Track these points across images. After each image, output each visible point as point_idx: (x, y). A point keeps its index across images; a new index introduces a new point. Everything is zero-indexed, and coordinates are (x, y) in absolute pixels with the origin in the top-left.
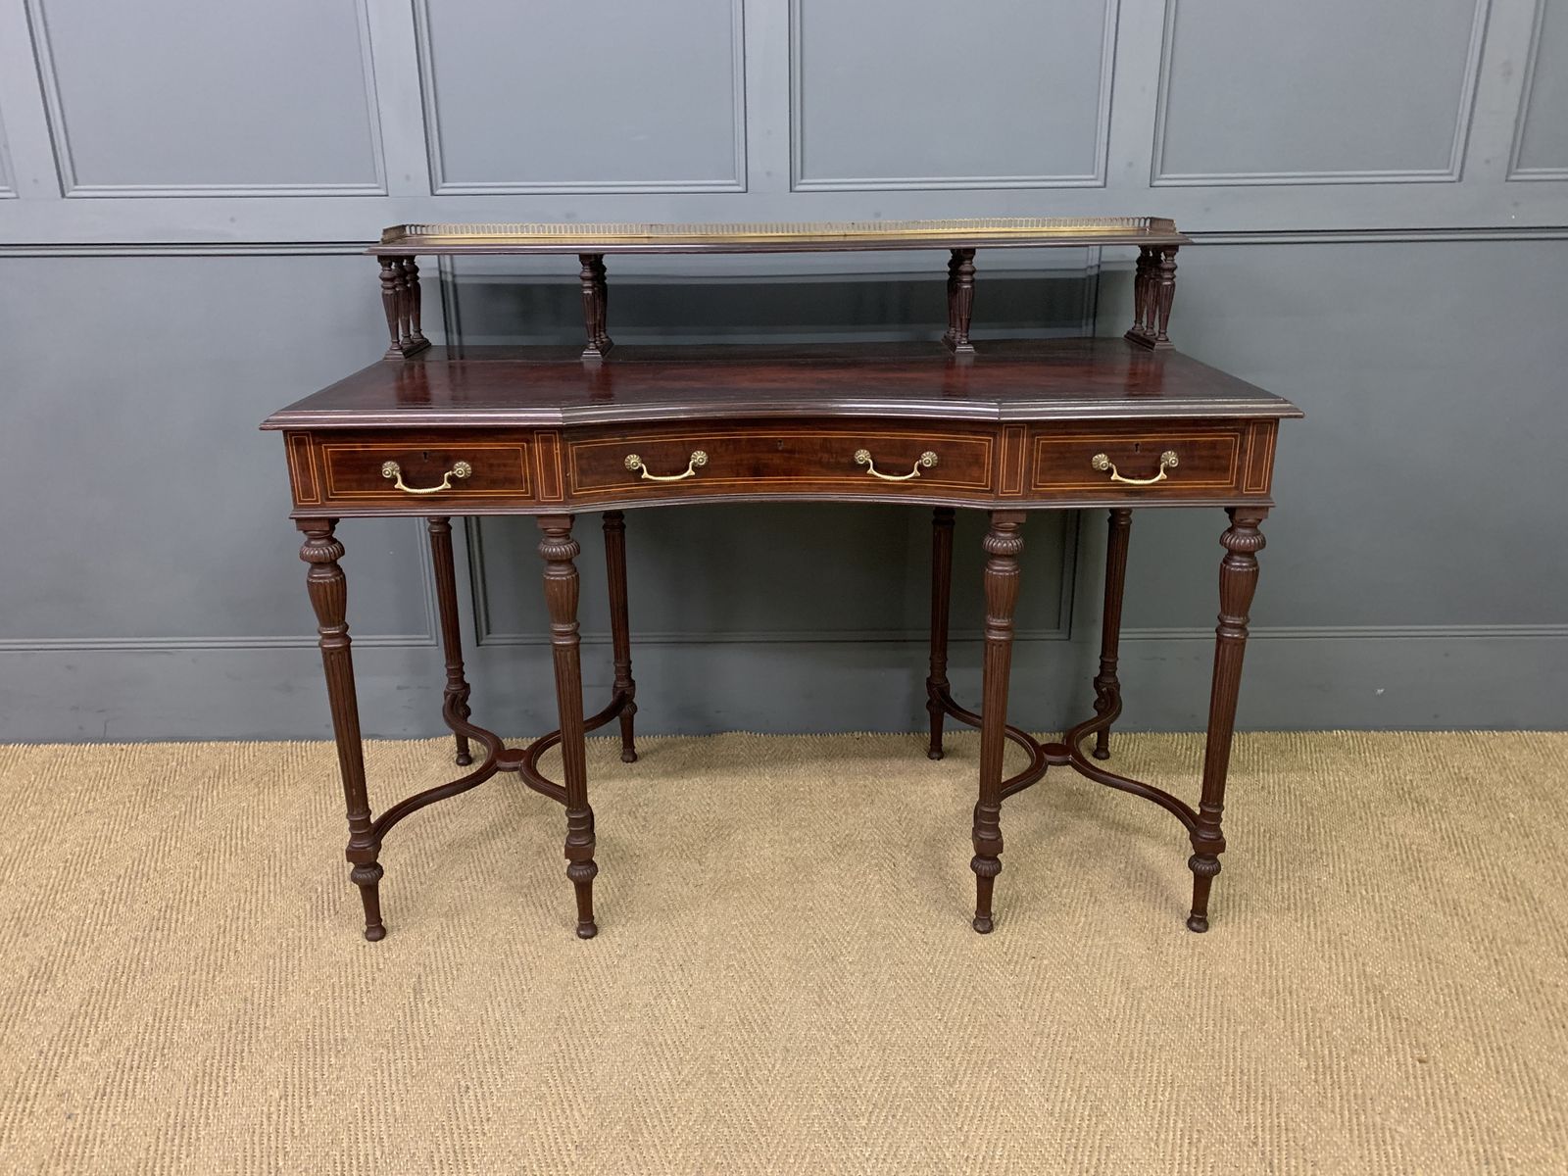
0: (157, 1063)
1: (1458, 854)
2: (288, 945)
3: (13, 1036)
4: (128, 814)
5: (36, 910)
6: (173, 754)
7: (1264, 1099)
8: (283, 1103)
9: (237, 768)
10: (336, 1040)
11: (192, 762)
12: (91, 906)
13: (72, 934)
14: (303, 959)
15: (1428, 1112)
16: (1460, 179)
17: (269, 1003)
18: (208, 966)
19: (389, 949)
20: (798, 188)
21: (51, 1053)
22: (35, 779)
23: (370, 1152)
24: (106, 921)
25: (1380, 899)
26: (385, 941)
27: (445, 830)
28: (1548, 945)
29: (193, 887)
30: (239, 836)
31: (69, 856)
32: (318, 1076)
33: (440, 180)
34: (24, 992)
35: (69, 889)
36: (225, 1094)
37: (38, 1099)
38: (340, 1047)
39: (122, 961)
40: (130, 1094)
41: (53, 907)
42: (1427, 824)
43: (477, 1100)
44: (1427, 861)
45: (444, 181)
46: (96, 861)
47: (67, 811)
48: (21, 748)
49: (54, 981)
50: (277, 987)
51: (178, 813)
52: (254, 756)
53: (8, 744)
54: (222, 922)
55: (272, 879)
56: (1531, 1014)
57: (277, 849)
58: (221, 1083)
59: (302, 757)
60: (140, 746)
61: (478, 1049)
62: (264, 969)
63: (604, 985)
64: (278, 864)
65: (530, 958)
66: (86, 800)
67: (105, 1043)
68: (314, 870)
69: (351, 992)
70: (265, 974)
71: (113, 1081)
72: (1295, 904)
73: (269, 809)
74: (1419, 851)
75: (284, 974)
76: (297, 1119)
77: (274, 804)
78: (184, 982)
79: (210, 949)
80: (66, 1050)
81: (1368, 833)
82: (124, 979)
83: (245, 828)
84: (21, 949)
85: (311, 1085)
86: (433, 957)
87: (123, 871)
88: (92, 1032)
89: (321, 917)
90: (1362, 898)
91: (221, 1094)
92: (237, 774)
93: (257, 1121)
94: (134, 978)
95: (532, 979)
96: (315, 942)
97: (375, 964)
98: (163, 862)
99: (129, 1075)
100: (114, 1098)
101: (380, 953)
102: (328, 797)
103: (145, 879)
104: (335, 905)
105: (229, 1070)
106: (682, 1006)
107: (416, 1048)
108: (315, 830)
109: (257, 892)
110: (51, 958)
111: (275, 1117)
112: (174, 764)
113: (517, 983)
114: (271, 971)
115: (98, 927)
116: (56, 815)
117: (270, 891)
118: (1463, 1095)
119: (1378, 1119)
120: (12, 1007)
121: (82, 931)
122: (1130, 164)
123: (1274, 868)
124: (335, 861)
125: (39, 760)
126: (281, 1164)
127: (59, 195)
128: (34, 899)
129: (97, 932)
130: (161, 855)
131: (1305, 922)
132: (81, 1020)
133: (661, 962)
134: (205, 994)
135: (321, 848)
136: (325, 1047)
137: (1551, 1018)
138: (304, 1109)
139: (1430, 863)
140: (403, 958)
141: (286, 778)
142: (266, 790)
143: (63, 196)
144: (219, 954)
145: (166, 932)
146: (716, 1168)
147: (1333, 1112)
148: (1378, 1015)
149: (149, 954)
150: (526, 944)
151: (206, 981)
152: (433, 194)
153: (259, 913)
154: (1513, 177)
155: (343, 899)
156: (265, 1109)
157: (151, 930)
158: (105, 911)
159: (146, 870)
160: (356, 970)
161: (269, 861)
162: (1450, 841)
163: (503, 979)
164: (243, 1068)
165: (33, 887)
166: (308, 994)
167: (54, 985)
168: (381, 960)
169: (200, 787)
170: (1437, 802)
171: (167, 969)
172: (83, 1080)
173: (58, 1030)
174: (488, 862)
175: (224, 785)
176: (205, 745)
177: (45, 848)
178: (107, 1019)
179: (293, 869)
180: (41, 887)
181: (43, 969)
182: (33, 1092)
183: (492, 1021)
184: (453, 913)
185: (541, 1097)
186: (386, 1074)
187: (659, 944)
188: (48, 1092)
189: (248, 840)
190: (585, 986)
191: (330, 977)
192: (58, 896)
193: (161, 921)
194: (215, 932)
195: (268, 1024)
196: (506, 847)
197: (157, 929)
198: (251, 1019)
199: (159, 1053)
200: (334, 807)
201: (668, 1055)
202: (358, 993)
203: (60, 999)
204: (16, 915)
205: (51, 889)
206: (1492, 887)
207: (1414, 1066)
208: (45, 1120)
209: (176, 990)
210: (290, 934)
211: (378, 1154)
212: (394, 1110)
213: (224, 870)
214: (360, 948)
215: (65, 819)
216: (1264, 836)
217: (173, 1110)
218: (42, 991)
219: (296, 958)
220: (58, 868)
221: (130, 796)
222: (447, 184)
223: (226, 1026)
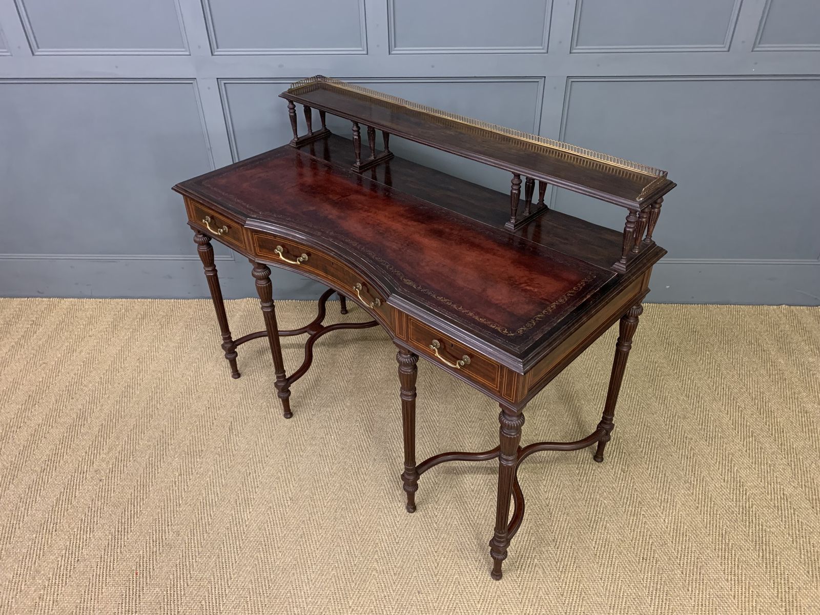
0: (131, 459)
1: (676, 373)
2: (178, 407)
3: (74, 445)
4: (106, 338)
5: (75, 386)
6: (122, 305)
7: (557, 486)
8: (180, 477)
9: (151, 314)
10: (199, 451)
11: (131, 310)
12: (97, 384)
13: (91, 398)
14: (184, 413)
15: (619, 494)
16: (729, 51)
17: (172, 433)
18: (147, 415)
19: (219, 409)
20: (393, 52)
21: (90, 453)
22: (65, 317)
23: (213, 499)
24: (104, 393)
25: (635, 395)
27: (242, 350)
28: (697, 419)
29: (138, 376)
30: (154, 350)
31: (85, 359)
32: (193, 467)
33: (215, 47)
34: (76, 425)
35: (87, 376)
36: (158, 473)
37: (88, 473)
38: (201, 454)
39: (112, 412)
40: (122, 471)
41: (81, 385)
42: (669, 357)
43: (253, 478)
44: (661, 376)
45: (218, 48)
46: (96, 362)
47: (81, 335)
48: (56, 300)
49: (87, 420)
51: (127, 337)
52: (158, 307)
53: (50, 298)
54: (151, 394)
55: (170, 373)
56: (676, 452)
57: (171, 358)
58: (156, 468)
59: (179, 308)
60: (108, 300)
61: (254, 456)
62: (169, 417)
63: (306, 429)
64: (172, 366)
65: (276, 415)
66: (88, 329)
67: (110, 449)
68: (187, 369)
69: (204, 429)
70: (169, 420)
71: (115, 466)
72: (597, 396)
73: (166, 337)
74: (660, 370)
75: (177, 420)
76: (186, 485)
77: (168, 334)
78: (138, 422)
79: (147, 407)
80: (95, 452)
81: (641, 361)
82: (114, 420)
83: (157, 346)
84: (71, 405)
85: (190, 470)
86: (237, 413)
87: (108, 367)
88: (105, 444)
89: (191, 393)
90: (627, 395)
91: (156, 473)
92: (151, 317)
93: (171, 485)
94: (118, 420)
95: (277, 424)
96: (189, 405)
98: (124, 364)
99: (121, 463)
100: (116, 473)
101: (215, 411)
102: (191, 331)
103: (117, 372)
104: (196, 387)
105: (159, 462)
106: (336, 439)
107: (230, 455)
108: (186, 348)
109: (164, 380)
110: (84, 410)
111: (177, 483)
112: (124, 311)
113: (271, 426)
114: (172, 418)
115: (101, 395)
116: (76, 337)
117: (169, 379)
118: (635, 487)
119: (598, 497)
120: (72, 432)
121: (95, 397)
122: (560, 42)
123: (594, 378)
124: (195, 365)
125: (65, 307)
126: (181, 502)
127: (31, 54)
128: (73, 381)
129: (101, 398)
130: (123, 360)
131: (599, 406)
132: (100, 439)
133: (330, 418)
134: (147, 428)
135: (190, 358)
136: (195, 454)
137: (684, 453)
138: (188, 480)
139: (662, 377)
140: (225, 413)
141: (173, 320)
142: (164, 326)
143: (33, 54)
144: (151, 409)
145: (128, 399)
146: (342, 510)
147: (582, 493)
148: (614, 451)
149: (123, 408)
150: (275, 409)
151: (147, 423)
152: (212, 55)
153: (165, 390)
154: (756, 49)
155: (200, 384)
156: (173, 479)
157: (122, 397)
158: (103, 388)
159: (117, 367)
160: (206, 419)
161: (168, 364)
162: (675, 366)
163: (265, 424)
164: (164, 462)
165: (72, 375)
166: (187, 430)
167: (87, 422)
168: (216, 415)
169: (136, 323)
170: (677, 344)
171: (131, 416)
172: (104, 465)
173: (91, 443)
174: (260, 366)
175: (146, 323)
176: (136, 300)
177: (74, 354)
178: (109, 438)
179: (178, 368)
180: (75, 375)
181: (81, 415)
182: (85, 469)
183: (260, 444)
185: (279, 478)
186: (219, 466)
187: (329, 409)
188: (91, 470)
189: (158, 353)
190: (298, 428)
191: (195, 422)
192: (83, 380)
193: (126, 393)
194: (148, 399)
195: (172, 443)
196: (268, 359)
197: (125, 397)
198: (166, 441)
199: (131, 454)
200: (194, 336)
201: (328, 461)
202: (207, 429)
203: (90, 429)
204: (67, 389)
205: (80, 376)
206: (684, 391)
207: (620, 474)
208: (92, 482)
209: (135, 426)
210: (178, 401)
211: (217, 499)
212: (222, 482)
213: (150, 368)
214: (207, 408)
215: (80, 340)
216: (595, 361)
217: (139, 479)
218: (83, 425)
219: (182, 413)
220: (81, 365)
221: (106, 328)
222: (219, 50)
223: (156, 443)
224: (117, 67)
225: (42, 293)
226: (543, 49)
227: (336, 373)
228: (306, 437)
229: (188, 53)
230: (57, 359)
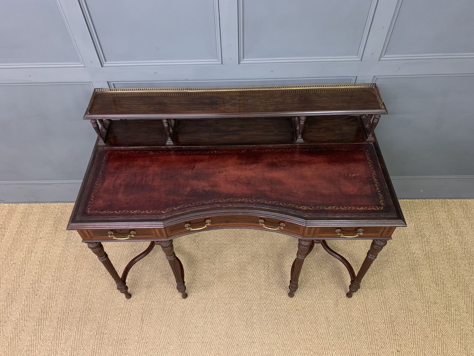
0: (81, 347)
2: (106, 300)
3: (43, 336)
4: (52, 239)
5: (36, 284)
6: (58, 209)
10: (124, 339)
11: (65, 214)
12: (51, 282)
13: (48, 294)
14: (111, 306)
17: (105, 324)
18: (87, 308)
19: (133, 302)
20: (242, 62)
21: (54, 343)
22: (22, 221)
24: (56, 289)
26: (131, 298)
28: (443, 304)
29: (77, 274)
31: (40, 259)
32: (122, 353)
33: (104, 61)
34: (42, 318)
35: (43, 274)
38: (125, 342)
39: (64, 306)
41: (41, 282)
42: (422, 248)
44: (418, 266)
46: (48, 262)
47: (35, 237)
48: (14, 205)
49: (48, 314)
50: (106, 318)
54: (87, 290)
56: (431, 333)
58: (98, 355)
60: (48, 205)
62: (101, 310)
63: (190, 318)
65: (170, 306)
66: (39, 232)
69: (125, 320)
72: (377, 285)
74: (417, 261)
75: (107, 312)
78: (82, 315)
79: (86, 301)
80: (57, 341)
82: (66, 314)
84: (36, 301)
86: (145, 305)
87: (56, 266)
88: (62, 335)
90: (397, 283)
94: (69, 313)
96: (113, 299)
97: (130, 309)
103: (63, 270)
105: (99, 350)
106: (211, 327)
107: (145, 343)
109: (94, 276)
110: (45, 305)
114: (103, 311)
115: (55, 292)
116: (32, 239)
120: (40, 325)
121: (51, 294)
122: (372, 54)
125: (20, 211)
128: (35, 279)
130: (65, 259)
131: (379, 293)
132: (58, 330)
133: (205, 309)
134: (88, 320)
136: (122, 342)
144: (89, 303)
145: (73, 294)
148: (391, 333)
149: (70, 303)
150: (169, 301)
151: (87, 315)
152: (102, 66)
153: (96, 286)
158: (55, 285)
160: (125, 311)
165: (33, 273)
167: (49, 316)
168: (131, 307)
170: (427, 236)
171: (76, 310)
173: (53, 334)
178: (65, 330)
180: (35, 274)
181: (44, 309)
184: (148, 287)
186: (138, 352)
190: (185, 318)
191: (119, 314)
192: (41, 278)
193: (71, 289)
194: (86, 294)
195: (106, 332)
197: (70, 292)
198: (101, 330)
199: (81, 343)
202: (127, 320)
203: (51, 322)
204: (32, 286)
206: (434, 278)
207: (396, 353)
209: (80, 318)
210: (106, 295)
213: (83, 266)
214: (125, 301)
215: (35, 241)
218: (46, 318)
219: (109, 305)
220: (38, 265)
221: (51, 230)
222: (106, 62)
223: (96, 333)
224: (30, 76)
225: (4, 201)
226: (358, 58)
227: (206, 268)
228: (191, 325)
229: (83, 65)
230: (21, 260)
